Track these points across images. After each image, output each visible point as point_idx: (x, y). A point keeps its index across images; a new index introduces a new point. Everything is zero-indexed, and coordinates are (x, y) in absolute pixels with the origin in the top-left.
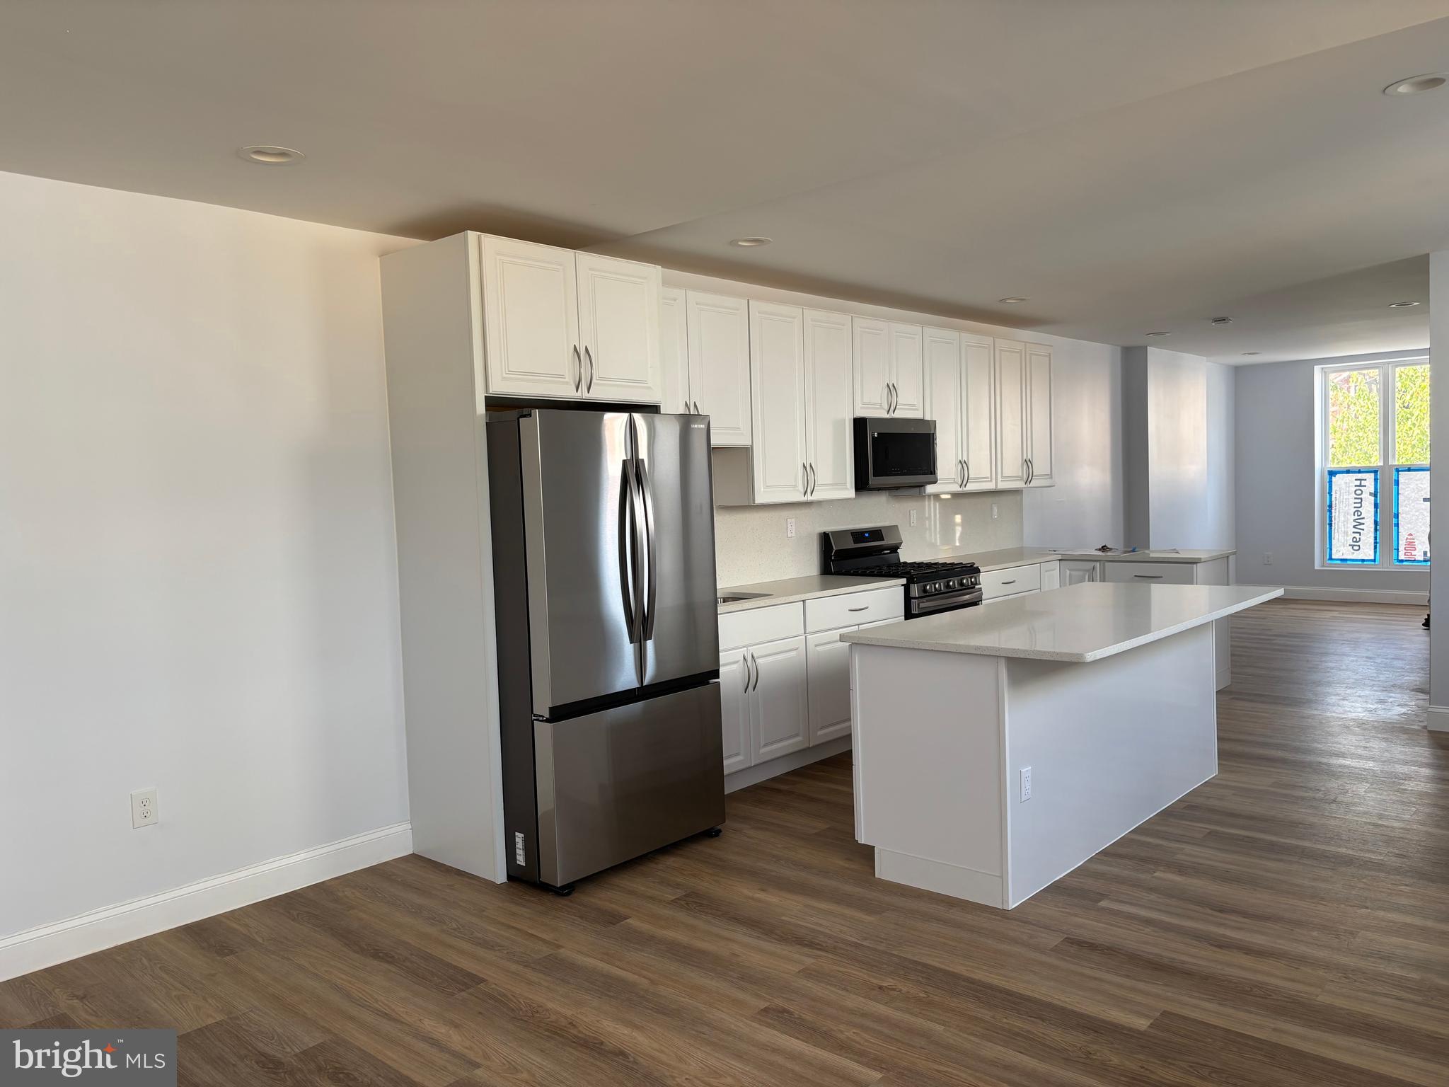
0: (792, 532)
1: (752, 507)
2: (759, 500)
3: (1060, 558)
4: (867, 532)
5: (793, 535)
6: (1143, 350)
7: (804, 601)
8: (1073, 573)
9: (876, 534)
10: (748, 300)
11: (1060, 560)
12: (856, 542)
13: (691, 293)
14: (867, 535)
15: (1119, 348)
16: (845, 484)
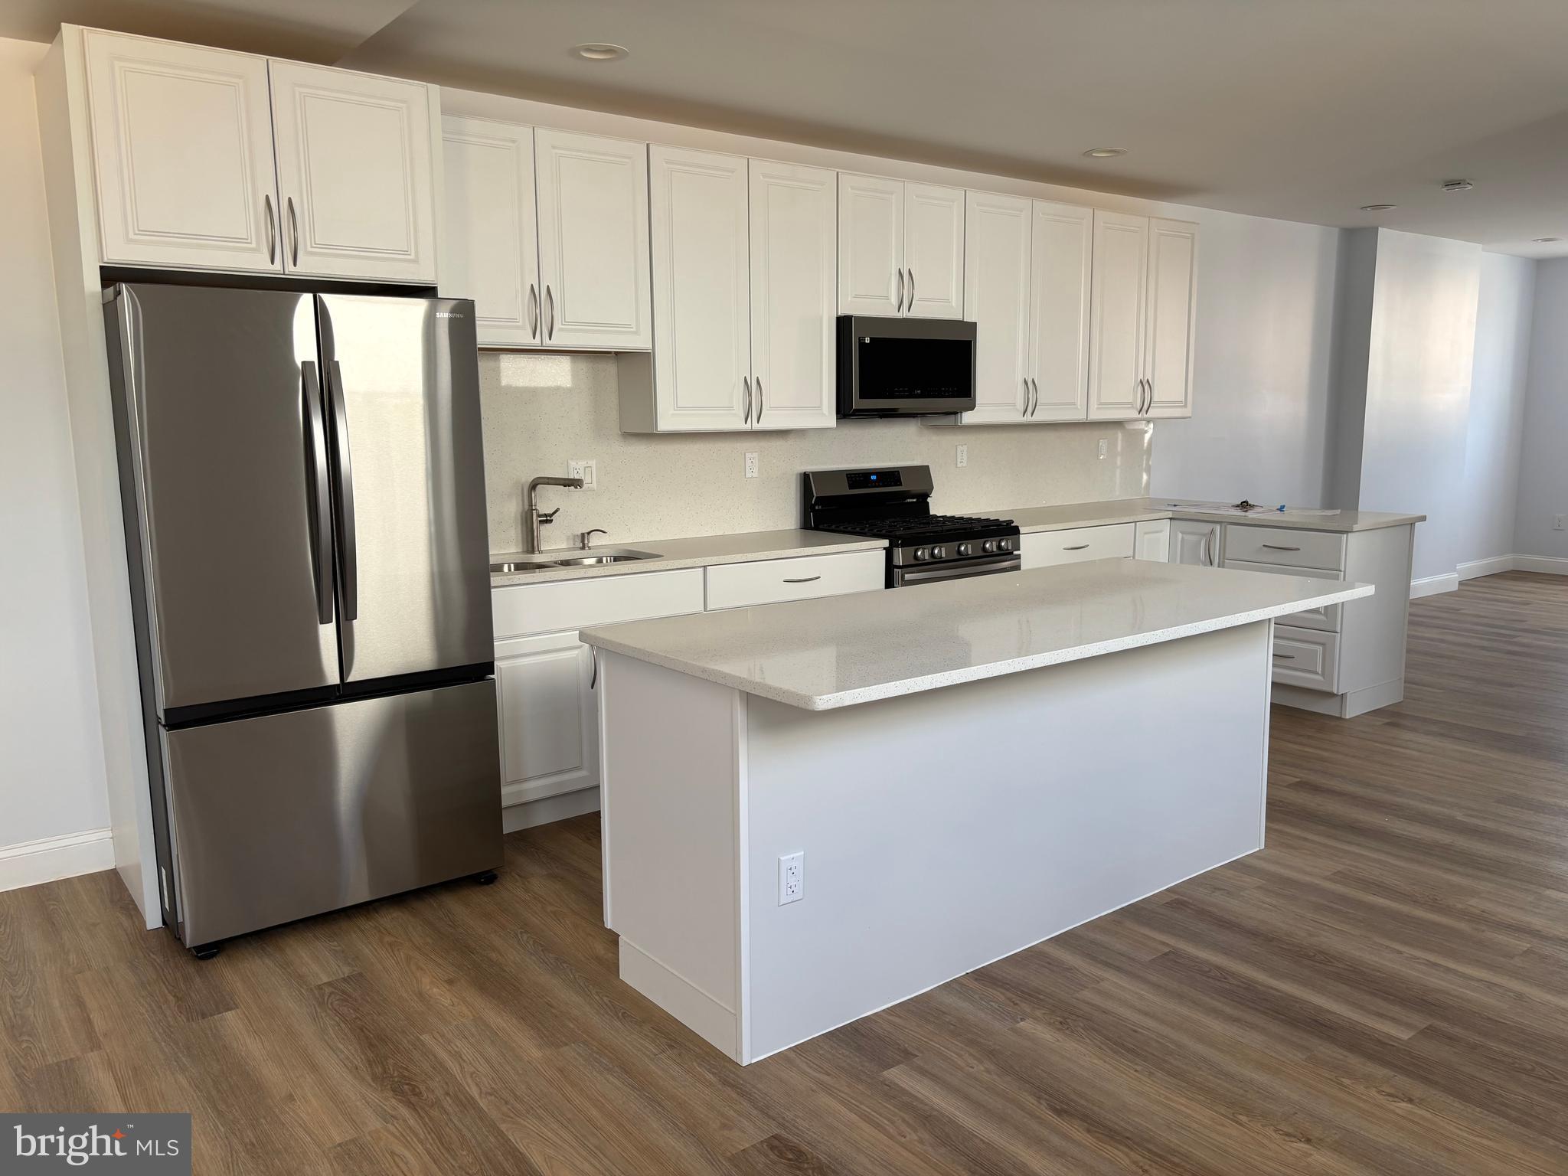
0: (753, 471)
1: (654, 436)
2: (664, 425)
3: (1171, 516)
4: (873, 474)
5: (755, 475)
6: (1373, 232)
7: (705, 567)
8: (1187, 537)
9: (890, 476)
10: (648, 145)
11: (1171, 519)
12: (851, 487)
13: (541, 132)
14: (873, 477)
15: (1336, 231)
16: (820, 408)
